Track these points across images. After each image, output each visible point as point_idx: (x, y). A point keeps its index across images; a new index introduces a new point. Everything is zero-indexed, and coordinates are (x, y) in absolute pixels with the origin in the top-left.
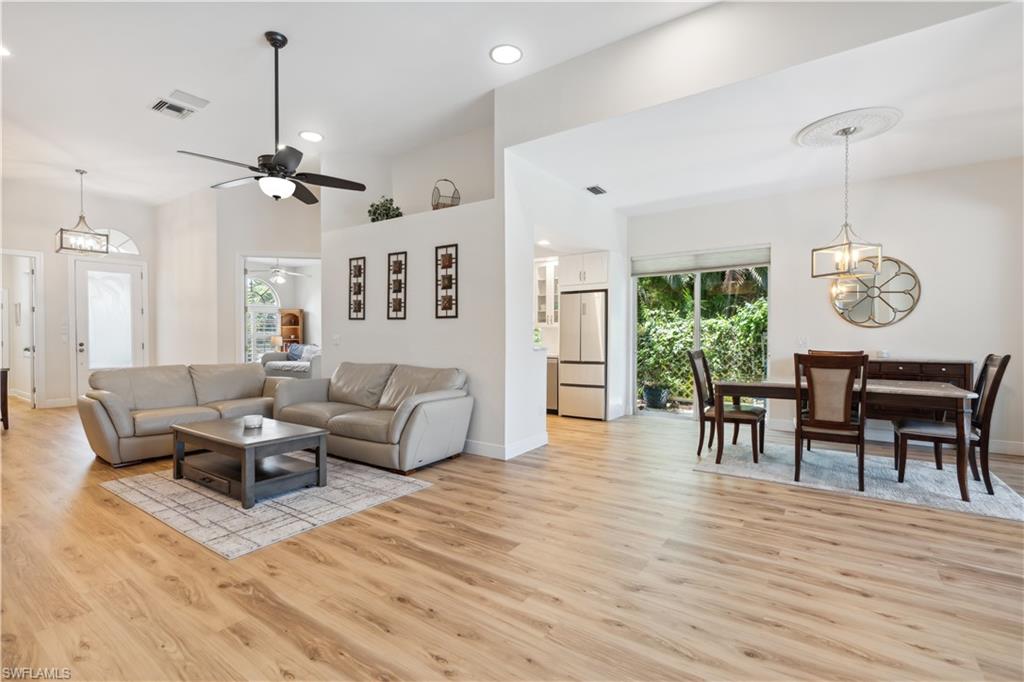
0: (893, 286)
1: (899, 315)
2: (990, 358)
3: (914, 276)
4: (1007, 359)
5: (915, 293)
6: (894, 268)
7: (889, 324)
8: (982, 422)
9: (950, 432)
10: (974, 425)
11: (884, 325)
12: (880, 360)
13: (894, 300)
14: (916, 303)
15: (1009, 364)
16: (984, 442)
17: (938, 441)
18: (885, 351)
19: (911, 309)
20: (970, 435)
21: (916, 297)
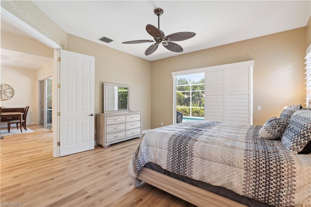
0: (7, 91)
1: (9, 98)
2: (26, 107)
3: (13, 89)
4: (29, 107)
5: (13, 93)
6: (8, 87)
7: (6, 100)
8: (24, 118)
9: (19, 121)
10: (23, 119)
11: (5, 100)
12: (4, 108)
13: (8, 94)
14: (13, 95)
15: (29, 108)
16: (25, 122)
17: (17, 123)
18: (5, 106)
19: (12, 97)
20: (22, 121)
21: (13, 94)
